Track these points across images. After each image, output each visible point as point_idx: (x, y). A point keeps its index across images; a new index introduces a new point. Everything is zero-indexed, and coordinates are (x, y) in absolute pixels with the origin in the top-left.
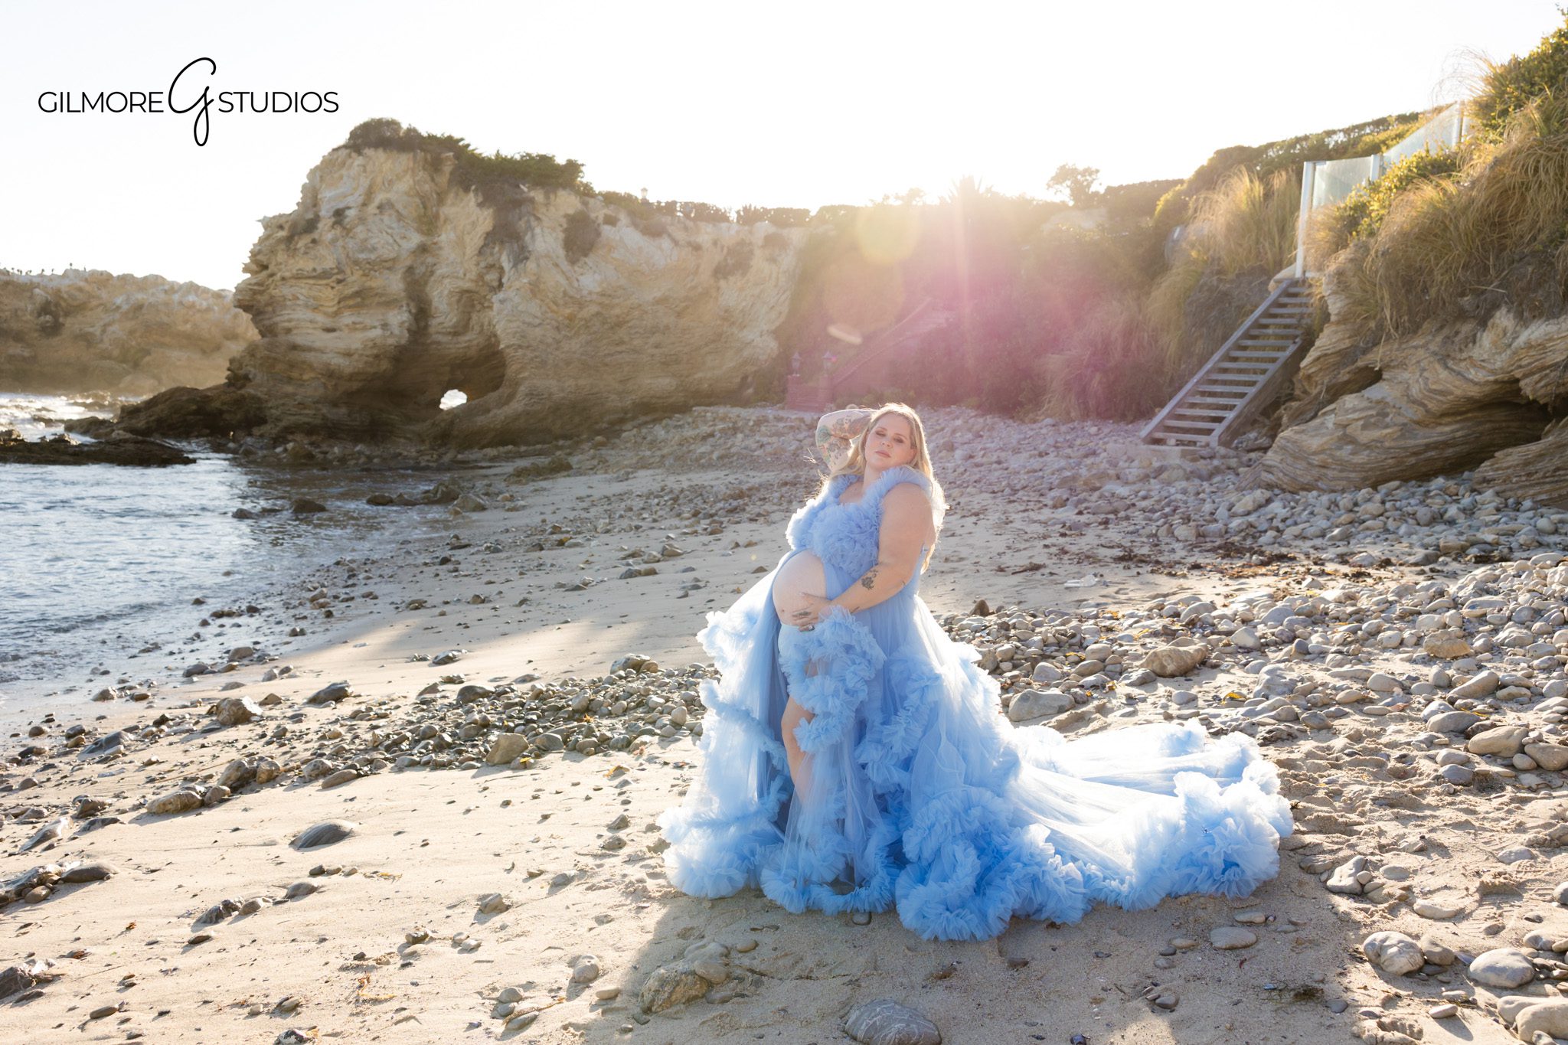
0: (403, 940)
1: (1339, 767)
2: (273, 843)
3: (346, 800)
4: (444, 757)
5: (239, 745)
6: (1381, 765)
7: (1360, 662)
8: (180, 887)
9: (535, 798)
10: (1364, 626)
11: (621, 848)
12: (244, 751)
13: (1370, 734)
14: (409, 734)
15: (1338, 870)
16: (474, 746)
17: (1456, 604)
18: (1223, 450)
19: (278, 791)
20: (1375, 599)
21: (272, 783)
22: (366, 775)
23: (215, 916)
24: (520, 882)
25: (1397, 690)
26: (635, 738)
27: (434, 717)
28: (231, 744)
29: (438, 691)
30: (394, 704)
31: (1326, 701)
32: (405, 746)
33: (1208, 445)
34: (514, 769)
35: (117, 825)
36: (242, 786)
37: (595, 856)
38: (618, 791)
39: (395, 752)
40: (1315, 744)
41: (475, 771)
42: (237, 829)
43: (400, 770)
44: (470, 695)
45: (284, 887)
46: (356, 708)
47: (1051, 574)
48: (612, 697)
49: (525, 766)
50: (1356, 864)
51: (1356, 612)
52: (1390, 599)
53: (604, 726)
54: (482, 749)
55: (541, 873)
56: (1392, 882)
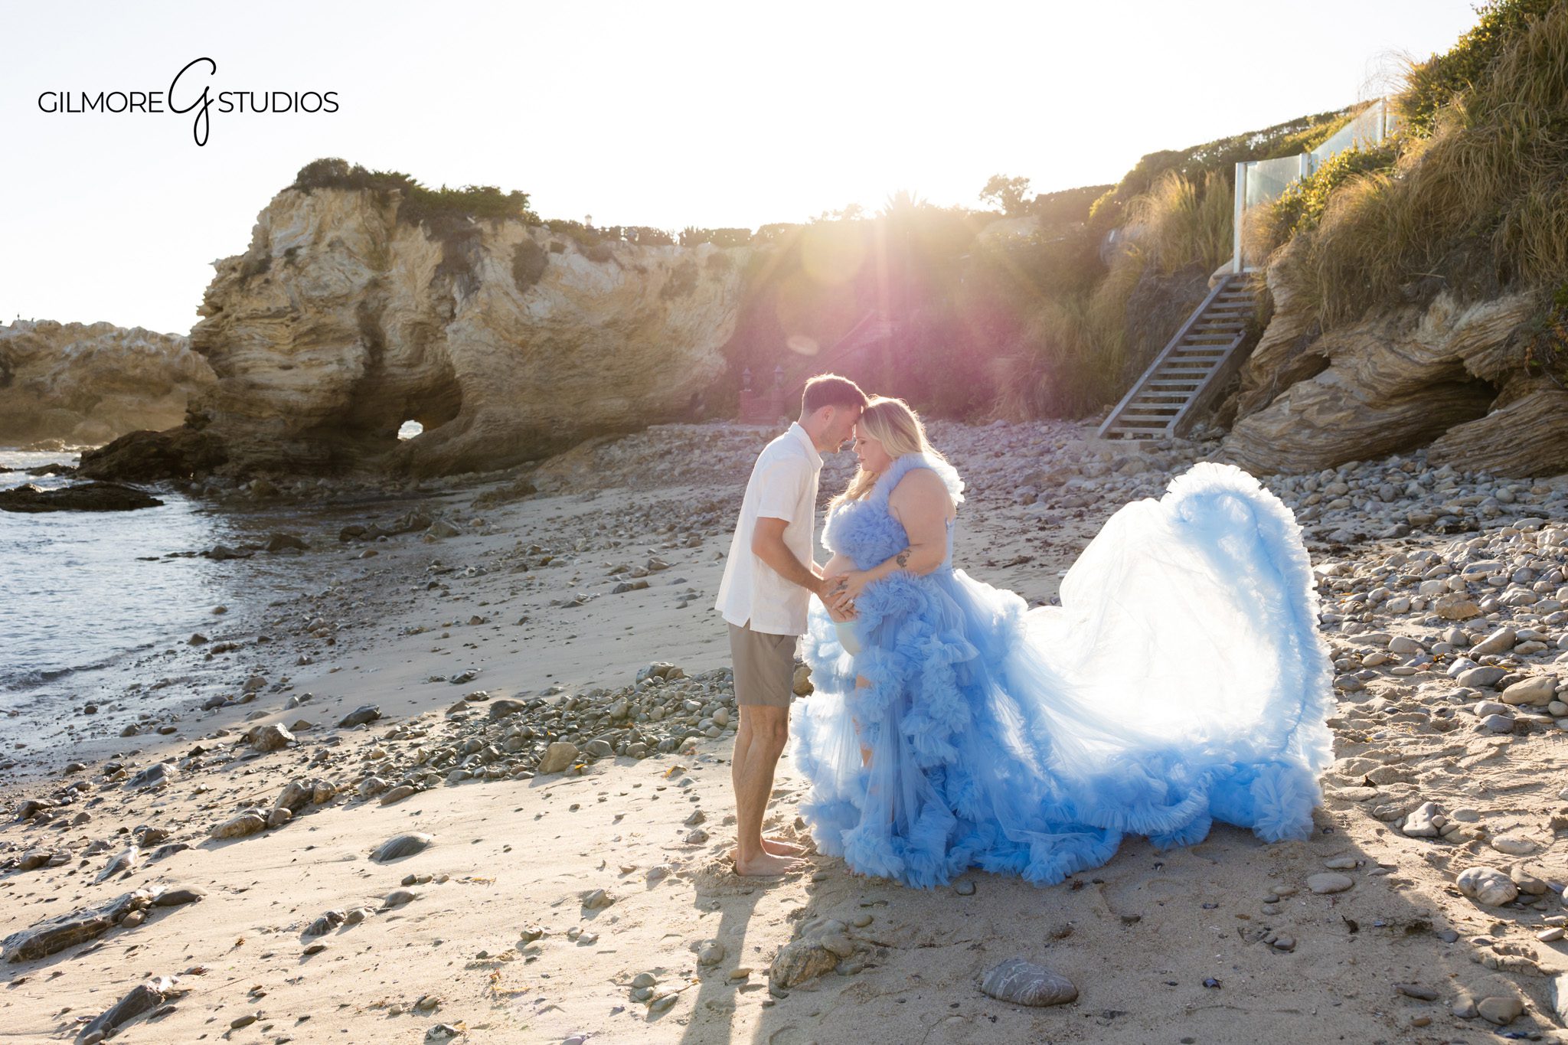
0: (518, 938)
1: (1383, 724)
2: (352, 858)
3: (412, 814)
4: (495, 769)
5: (285, 769)
6: (1423, 719)
7: (1375, 628)
8: (275, 903)
9: (601, 801)
10: (1370, 595)
11: (704, 841)
12: (290, 775)
13: (1404, 693)
14: (453, 750)
15: (1411, 816)
16: (522, 757)
17: (1454, 569)
18: (1179, 441)
19: (337, 810)
20: (1373, 570)
21: (328, 803)
22: (423, 790)
23: (323, 927)
24: (616, 878)
25: (1419, 651)
26: (683, 740)
27: (473, 732)
28: (277, 768)
29: (466, 709)
30: (426, 723)
31: (1353, 665)
32: (452, 760)
33: (1164, 437)
34: (570, 776)
35: (187, 851)
36: (300, 808)
37: (683, 850)
38: (682, 790)
39: (443, 767)
40: (1355, 705)
41: (530, 780)
42: (311, 848)
43: (455, 783)
44: (501, 710)
45: (380, 897)
46: (390, 729)
47: (1042, 565)
48: (648, 703)
49: (580, 773)
50: (1428, 809)
51: (1360, 582)
52: (1389, 568)
53: (648, 731)
54: (532, 759)
55: (634, 868)
56: (1466, 824)
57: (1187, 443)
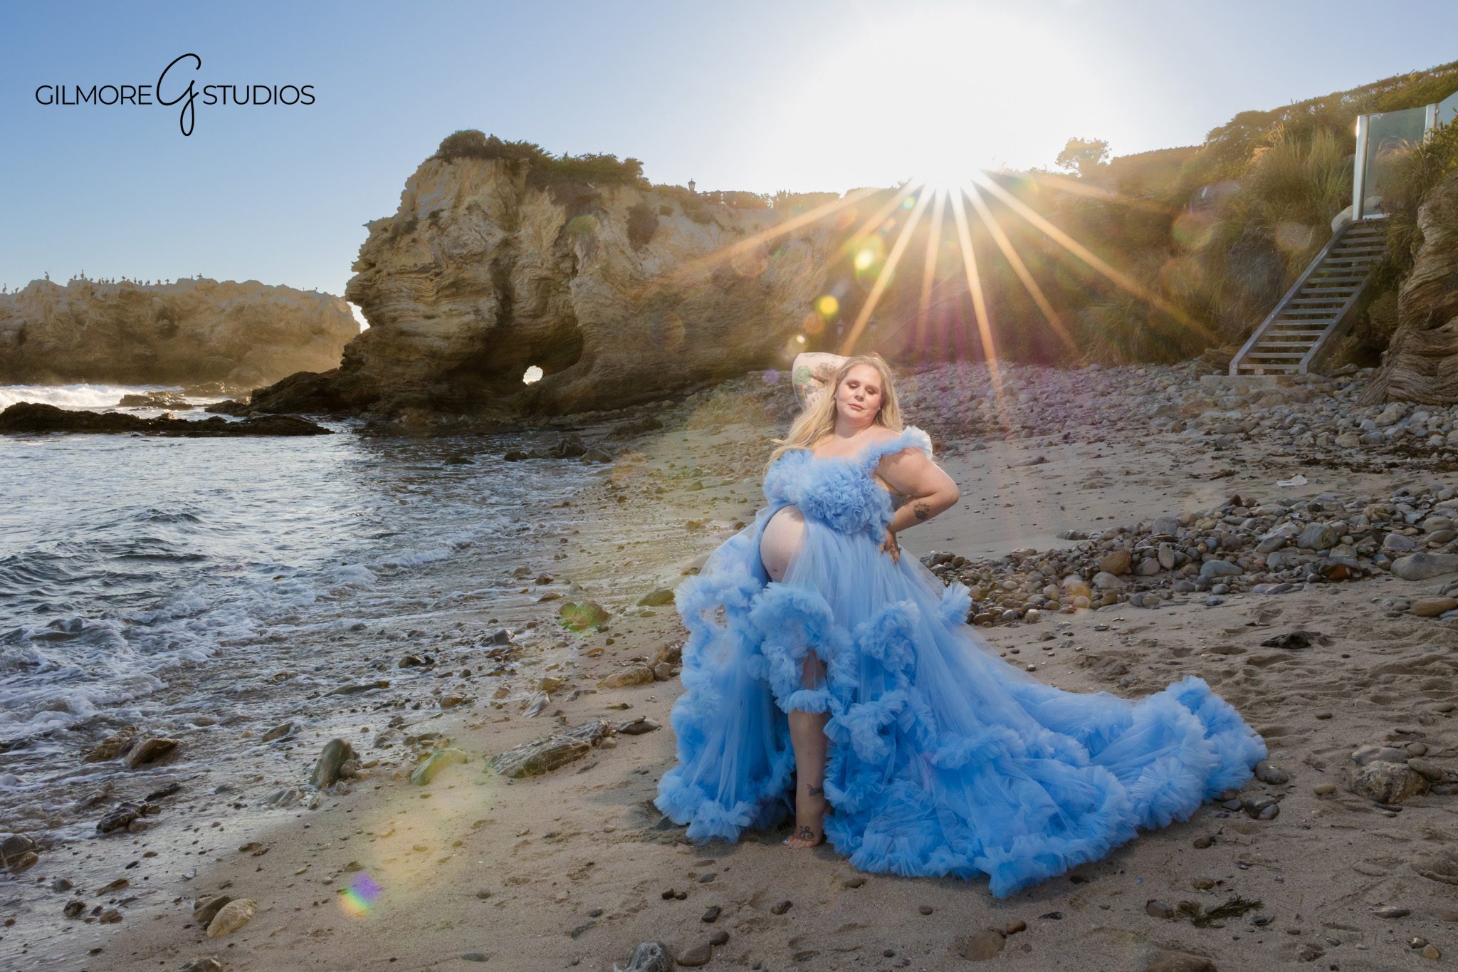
18: (1313, 376)
33: (1297, 372)
47: (1252, 478)
57: (1322, 378)
